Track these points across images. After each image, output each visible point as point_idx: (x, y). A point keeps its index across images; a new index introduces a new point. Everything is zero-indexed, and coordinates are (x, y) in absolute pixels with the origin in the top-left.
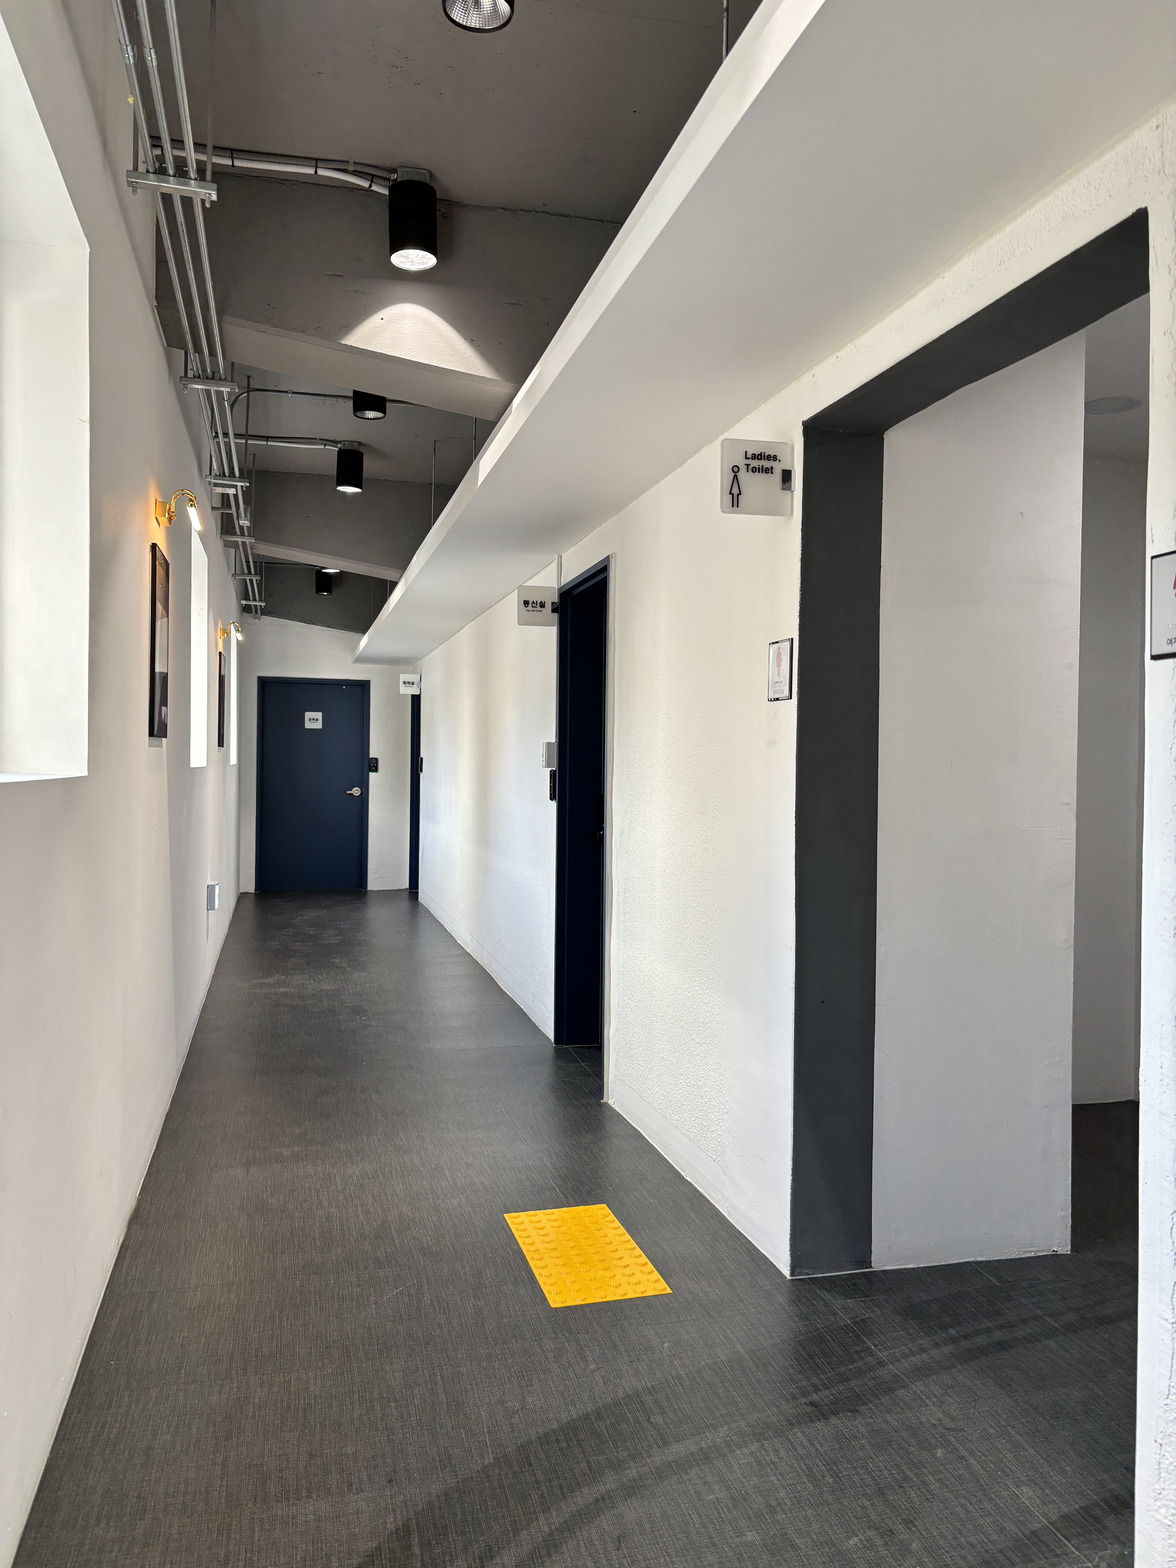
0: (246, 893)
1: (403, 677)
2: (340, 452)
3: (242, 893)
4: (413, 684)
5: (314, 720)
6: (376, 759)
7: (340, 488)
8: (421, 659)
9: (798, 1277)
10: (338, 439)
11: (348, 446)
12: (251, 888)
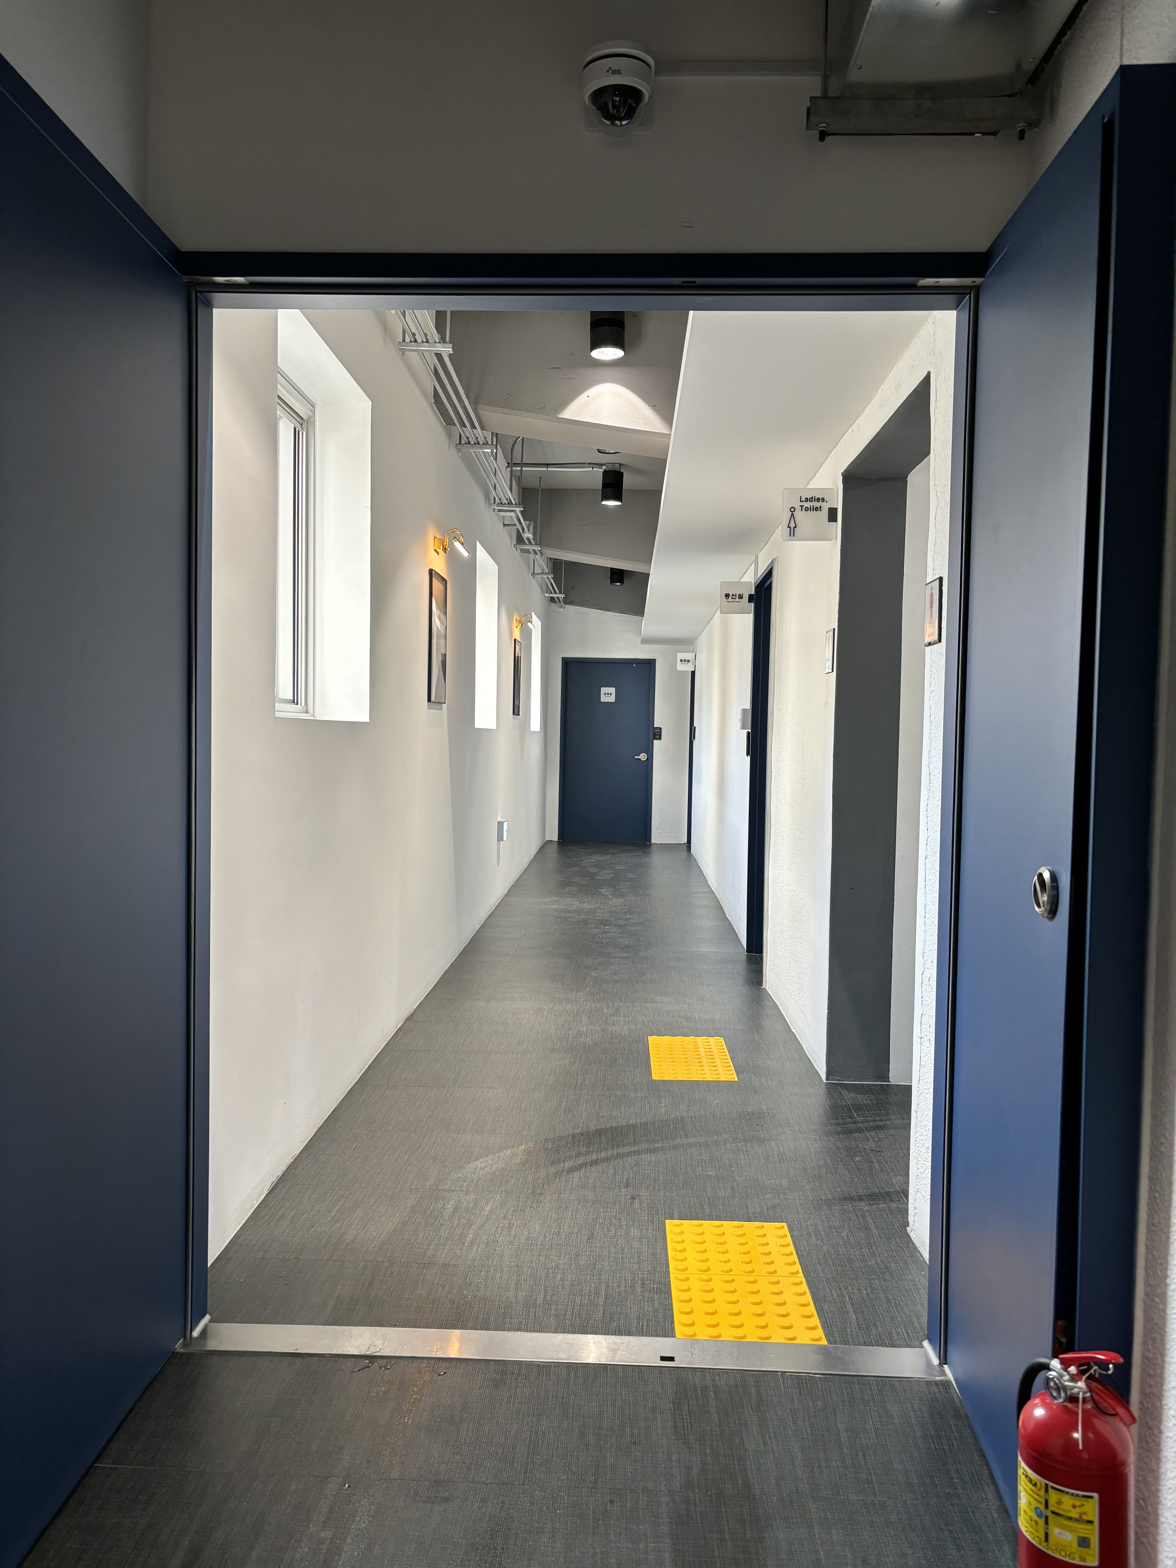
0: (551, 841)
1: (681, 656)
2: (605, 472)
3: (547, 841)
4: (689, 661)
5: (608, 695)
6: (660, 729)
7: (604, 503)
8: (697, 639)
9: (832, 1082)
10: (603, 462)
11: (611, 468)
12: (553, 834)
